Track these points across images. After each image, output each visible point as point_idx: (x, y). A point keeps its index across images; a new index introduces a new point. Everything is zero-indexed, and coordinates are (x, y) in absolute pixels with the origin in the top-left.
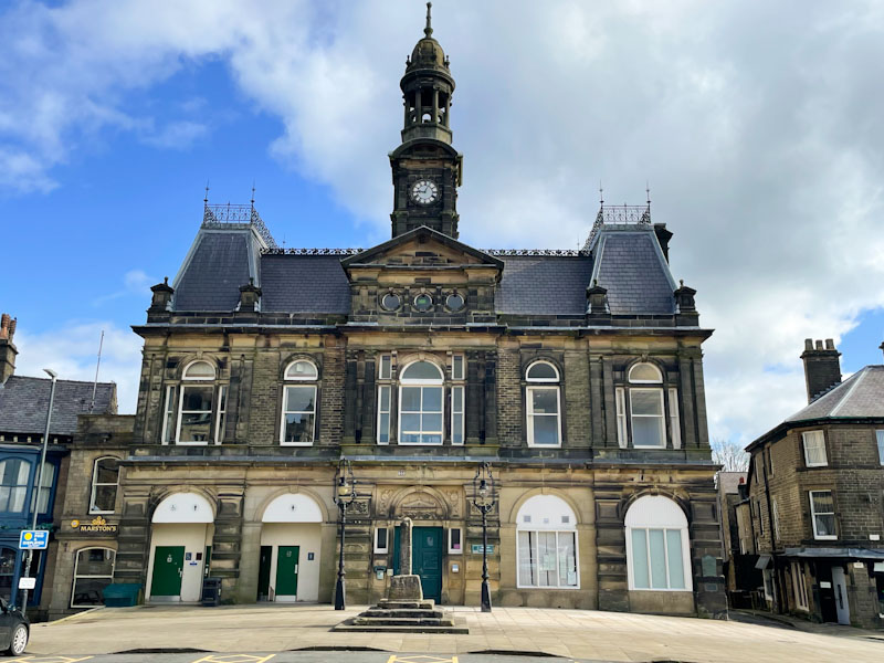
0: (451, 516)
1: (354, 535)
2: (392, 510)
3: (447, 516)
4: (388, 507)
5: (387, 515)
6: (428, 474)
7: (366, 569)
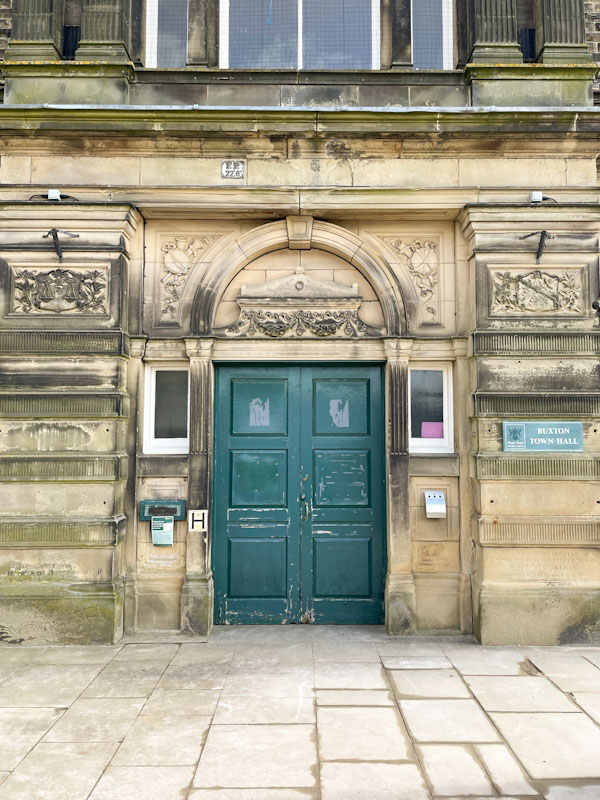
0: (414, 328)
1: (55, 390)
2: (202, 306)
3: (399, 327)
4: (188, 298)
5: (186, 326)
6: (331, 171)
7: (102, 511)
